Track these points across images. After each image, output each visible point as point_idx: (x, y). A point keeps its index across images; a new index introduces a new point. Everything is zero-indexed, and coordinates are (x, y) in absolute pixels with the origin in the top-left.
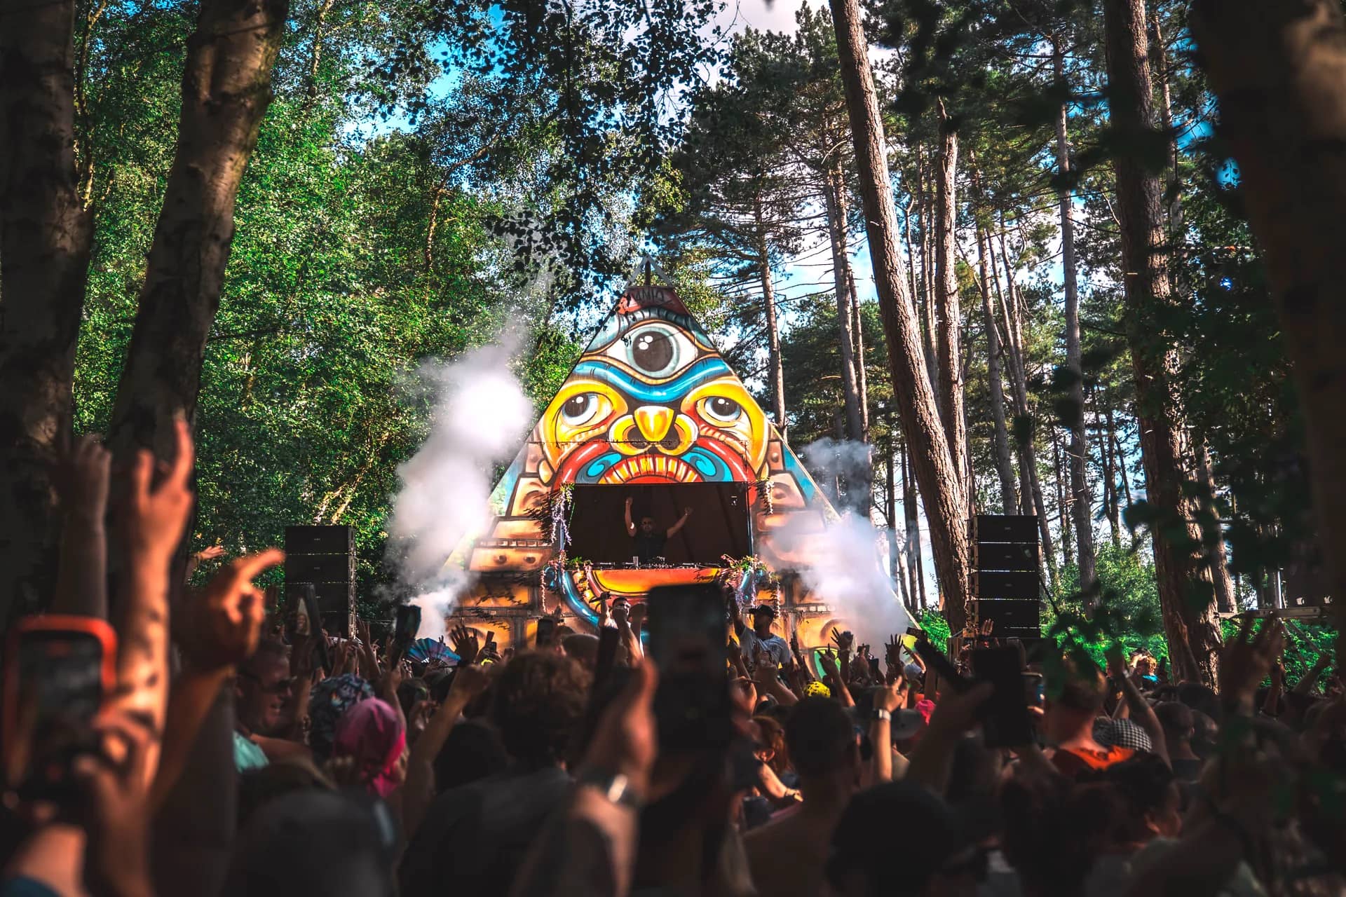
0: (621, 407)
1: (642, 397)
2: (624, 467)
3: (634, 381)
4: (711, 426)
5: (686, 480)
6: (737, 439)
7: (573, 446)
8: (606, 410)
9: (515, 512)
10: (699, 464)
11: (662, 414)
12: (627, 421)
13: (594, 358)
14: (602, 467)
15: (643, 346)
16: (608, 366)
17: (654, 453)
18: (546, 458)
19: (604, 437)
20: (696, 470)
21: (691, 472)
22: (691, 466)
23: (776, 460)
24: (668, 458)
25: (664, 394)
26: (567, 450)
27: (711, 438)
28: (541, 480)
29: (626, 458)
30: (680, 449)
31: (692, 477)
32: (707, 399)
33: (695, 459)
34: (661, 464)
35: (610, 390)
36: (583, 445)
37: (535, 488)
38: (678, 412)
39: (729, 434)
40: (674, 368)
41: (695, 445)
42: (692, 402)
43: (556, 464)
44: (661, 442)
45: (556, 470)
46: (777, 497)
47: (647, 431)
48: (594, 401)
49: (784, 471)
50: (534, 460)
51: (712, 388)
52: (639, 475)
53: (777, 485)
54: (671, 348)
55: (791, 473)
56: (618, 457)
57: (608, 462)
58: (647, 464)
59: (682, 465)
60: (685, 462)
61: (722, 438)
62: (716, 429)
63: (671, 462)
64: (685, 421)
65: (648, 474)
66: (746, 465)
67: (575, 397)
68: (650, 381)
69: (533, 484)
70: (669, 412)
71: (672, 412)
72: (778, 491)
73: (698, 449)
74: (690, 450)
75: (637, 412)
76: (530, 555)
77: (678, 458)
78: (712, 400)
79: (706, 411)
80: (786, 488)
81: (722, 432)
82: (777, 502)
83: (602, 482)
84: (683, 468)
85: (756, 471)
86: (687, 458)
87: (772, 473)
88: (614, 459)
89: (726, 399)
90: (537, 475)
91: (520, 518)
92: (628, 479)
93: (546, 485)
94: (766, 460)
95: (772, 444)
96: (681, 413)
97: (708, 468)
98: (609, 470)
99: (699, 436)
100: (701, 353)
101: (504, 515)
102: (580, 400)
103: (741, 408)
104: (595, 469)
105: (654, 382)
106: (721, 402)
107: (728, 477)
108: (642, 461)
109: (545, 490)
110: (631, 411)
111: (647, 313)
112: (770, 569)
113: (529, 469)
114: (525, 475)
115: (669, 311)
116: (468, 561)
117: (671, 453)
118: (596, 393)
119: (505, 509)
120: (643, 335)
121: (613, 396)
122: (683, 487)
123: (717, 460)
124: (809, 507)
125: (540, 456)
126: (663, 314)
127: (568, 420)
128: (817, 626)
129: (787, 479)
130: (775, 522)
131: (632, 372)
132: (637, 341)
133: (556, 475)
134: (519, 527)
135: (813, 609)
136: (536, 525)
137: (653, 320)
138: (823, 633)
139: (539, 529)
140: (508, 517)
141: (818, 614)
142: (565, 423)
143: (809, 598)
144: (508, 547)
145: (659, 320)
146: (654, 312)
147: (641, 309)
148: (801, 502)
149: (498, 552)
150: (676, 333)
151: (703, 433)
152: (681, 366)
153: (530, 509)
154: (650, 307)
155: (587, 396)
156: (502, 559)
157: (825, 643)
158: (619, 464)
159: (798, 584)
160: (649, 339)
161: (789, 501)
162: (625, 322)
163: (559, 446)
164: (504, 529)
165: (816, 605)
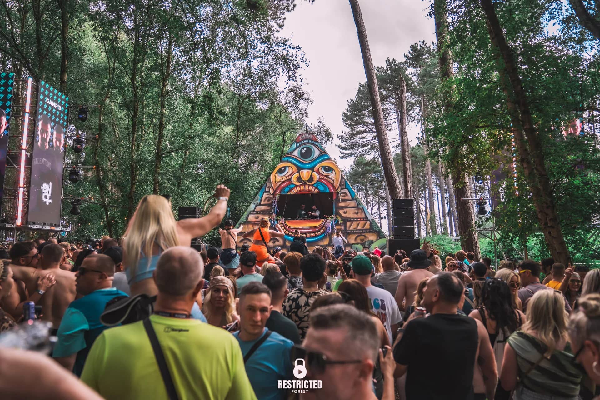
0: (296, 170)
1: (302, 167)
2: (296, 189)
3: (300, 162)
4: (323, 175)
6: (331, 179)
7: (280, 183)
8: (291, 171)
9: (262, 203)
10: (319, 187)
11: (308, 172)
12: (297, 175)
13: (288, 156)
14: (289, 189)
15: (303, 151)
16: (292, 158)
17: (305, 184)
18: (272, 187)
19: (290, 180)
20: (318, 189)
22: (316, 188)
23: (343, 185)
24: (309, 185)
25: (309, 166)
26: (278, 184)
27: (323, 179)
29: (296, 186)
30: (313, 183)
31: (316, 191)
32: (322, 167)
33: (317, 186)
34: (307, 188)
35: (292, 165)
36: (283, 182)
37: (268, 196)
38: (313, 171)
39: (328, 178)
40: (312, 158)
41: (318, 181)
42: (318, 168)
43: (275, 188)
44: (307, 181)
45: (275, 190)
47: (303, 177)
48: (287, 169)
49: (346, 189)
50: (268, 187)
51: (324, 163)
52: (300, 191)
53: (343, 193)
54: (312, 152)
55: (348, 189)
56: (294, 186)
58: (303, 188)
60: (314, 187)
61: (327, 179)
62: (325, 176)
63: (310, 187)
64: (315, 175)
65: (303, 191)
66: (334, 187)
67: (282, 168)
68: (305, 162)
69: (268, 194)
70: (310, 171)
72: (343, 195)
74: (316, 183)
75: (301, 171)
77: (312, 185)
78: (324, 167)
79: (322, 171)
80: (346, 194)
81: (327, 177)
82: (343, 198)
83: (289, 193)
84: (314, 188)
85: (337, 188)
86: (315, 185)
87: (342, 189)
88: (292, 186)
90: (269, 192)
91: (264, 205)
92: (296, 192)
93: (272, 195)
94: (340, 185)
95: (342, 180)
97: (321, 188)
98: (291, 190)
100: (321, 153)
101: (258, 204)
102: (283, 169)
103: (333, 169)
104: (287, 190)
106: (327, 167)
107: (328, 191)
108: (301, 187)
109: (271, 196)
110: (299, 171)
111: (305, 141)
112: (340, 219)
113: (267, 190)
114: (265, 192)
115: (312, 140)
116: (247, 218)
117: (309, 184)
118: (288, 166)
119: (259, 202)
120: (303, 148)
121: (294, 167)
122: (313, 194)
123: (324, 186)
124: (353, 199)
125: (270, 186)
126: (310, 141)
127: (279, 174)
128: (354, 237)
129: (346, 191)
130: (342, 204)
131: (299, 159)
132: (301, 150)
133: (275, 192)
134: (263, 208)
135: (352, 231)
136: (268, 207)
137: (307, 143)
138: (356, 239)
139: (269, 208)
140: (260, 205)
141: (354, 233)
142: (278, 176)
143: (352, 228)
144: (259, 214)
145: (309, 143)
146: (307, 141)
147: (303, 140)
148: (350, 198)
149: (256, 215)
150: (314, 147)
151: (320, 177)
152: (315, 157)
153: (266, 202)
154: (306, 139)
155: (285, 167)
156: (258, 217)
157: (356, 242)
158: (294, 188)
159: (348, 224)
160: (305, 149)
161: (346, 198)
162: (298, 144)
163: (276, 182)
164: (258, 209)
165: (354, 230)
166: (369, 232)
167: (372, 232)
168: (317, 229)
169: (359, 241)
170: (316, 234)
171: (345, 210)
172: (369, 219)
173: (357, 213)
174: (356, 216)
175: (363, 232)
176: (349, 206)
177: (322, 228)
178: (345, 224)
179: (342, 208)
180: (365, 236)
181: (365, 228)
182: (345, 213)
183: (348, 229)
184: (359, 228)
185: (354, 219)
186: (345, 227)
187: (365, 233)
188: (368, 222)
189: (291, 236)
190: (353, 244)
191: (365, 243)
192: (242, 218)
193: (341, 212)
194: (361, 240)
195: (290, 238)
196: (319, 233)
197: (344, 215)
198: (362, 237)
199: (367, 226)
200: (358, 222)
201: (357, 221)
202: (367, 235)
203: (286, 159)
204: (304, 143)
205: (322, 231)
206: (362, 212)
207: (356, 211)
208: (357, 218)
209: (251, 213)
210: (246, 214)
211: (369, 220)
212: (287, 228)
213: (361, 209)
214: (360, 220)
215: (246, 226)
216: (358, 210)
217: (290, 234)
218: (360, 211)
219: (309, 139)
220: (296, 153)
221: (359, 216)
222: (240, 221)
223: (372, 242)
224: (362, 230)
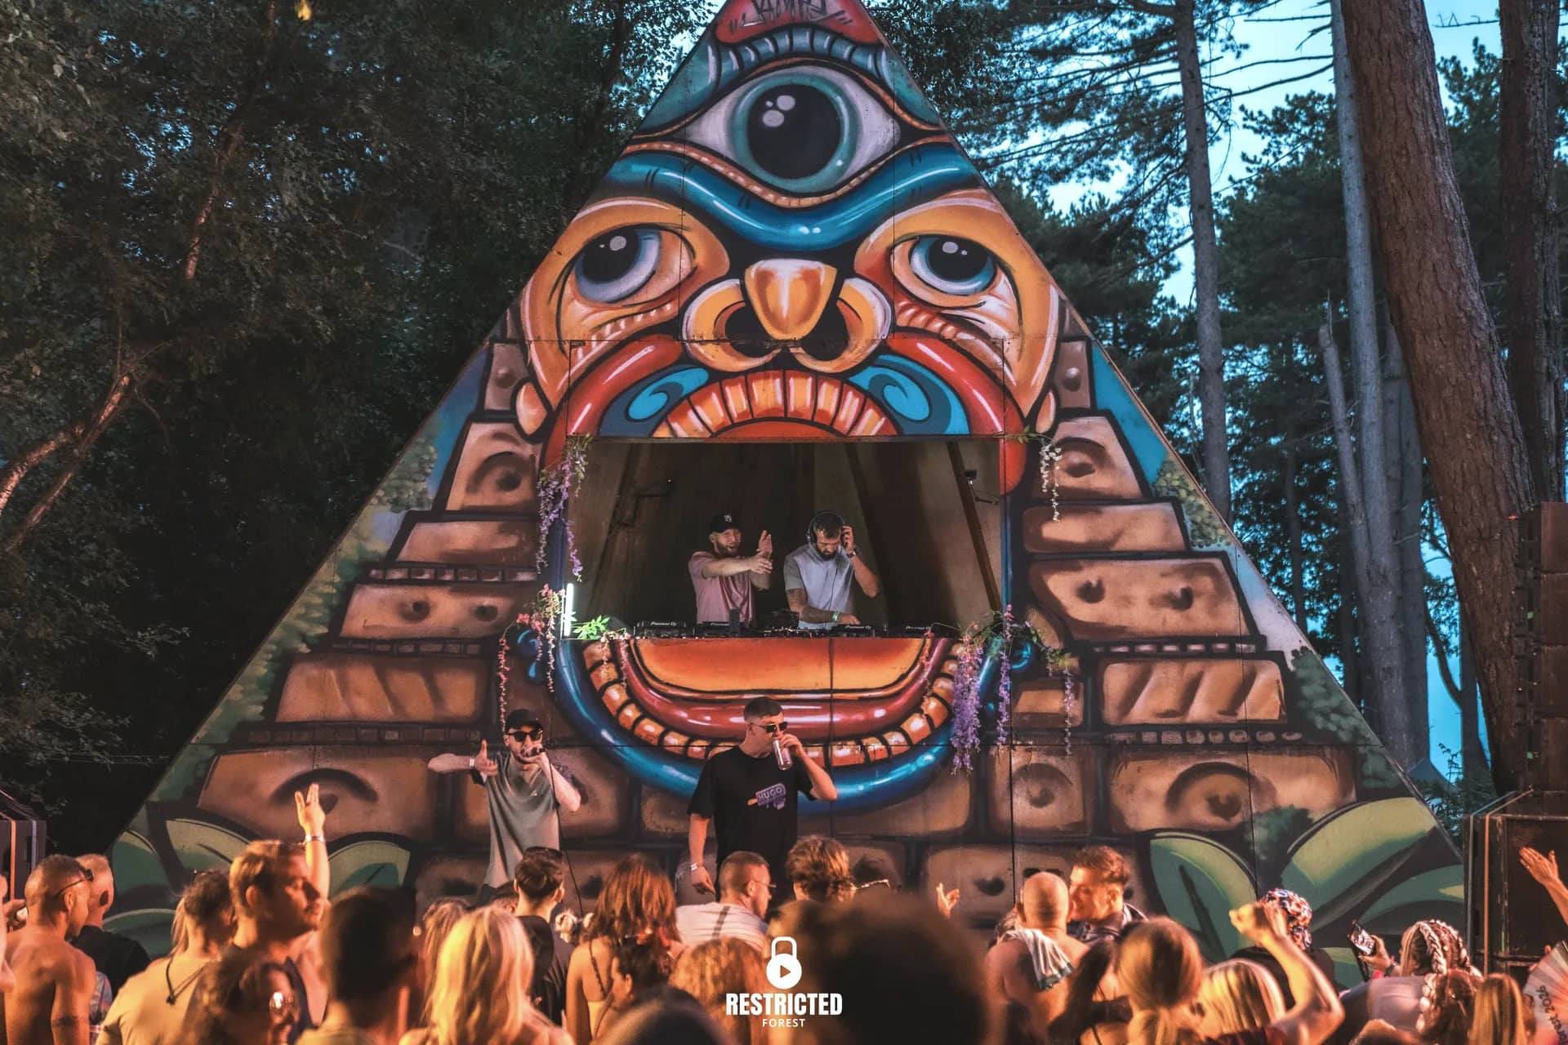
0: (714, 258)
1: (765, 238)
2: (715, 398)
3: (747, 201)
4: (923, 305)
5: (859, 431)
6: (983, 335)
7: (597, 348)
8: (680, 264)
9: (457, 498)
10: (891, 395)
11: (810, 277)
12: (720, 297)
13: (656, 146)
14: (660, 400)
15: (772, 119)
16: (688, 166)
17: (784, 365)
18: (532, 377)
19: (672, 328)
20: (884, 409)
21: (870, 413)
22: (872, 398)
23: (1073, 384)
24: (818, 378)
25: (817, 230)
26: (582, 359)
27: (923, 333)
28: (518, 427)
29: (718, 378)
30: (851, 357)
31: (872, 424)
32: (917, 240)
33: (882, 382)
34: (801, 392)
35: (689, 220)
36: (620, 348)
37: (503, 447)
38: (846, 271)
39: (964, 324)
40: (842, 170)
41: (884, 348)
42: (881, 249)
43: (555, 390)
44: (804, 342)
45: (554, 402)
46: (1076, 471)
47: (773, 317)
48: (651, 251)
49: (1093, 411)
50: (503, 382)
51: (926, 218)
52: (752, 418)
53: (1070, 444)
54: (838, 124)
55: (1109, 415)
56: (701, 376)
57: (678, 387)
58: (767, 393)
59: (850, 395)
60: (858, 389)
61: (950, 330)
62: (936, 311)
63: (825, 388)
64: (862, 295)
65: (770, 417)
66: (1003, 393)
67: (607, 236)
68: (783, 201)
69: (498, 436)
70: (826, 274)
71: (833, 271)
72: (1076, 458)
73: (891, 358)
74: (870, 361)
75: (752, 272)
76: (487, 601)
77: (843, 380)
78: (927, 244)
79: (913, 270)
80: (1097, 451)
81: (950, 320)
82: (1070, 482)
83: (662, 433)
84: (852, 402)
85: (1026, 409)
86: (864, 379)
87: (1063, 415)
88: (689, 380)
89: (962, 242)
90: (510, 416)
91: (468, 514)
92: (723, 429)
93: (532, 439)
94: (1049, 385)
95: (1066, 345)
96: (853, 274)
97: (911, 404)
98: (678, 403)
99: (894, 328)
100: (907, 132)
101: (428, 508)
102: (618, 243)
103: (998, 265)
104: (645, 405)
105: (794, 203)
106: (950, 248)
107: (957, 424)
108: (757, 388)
109: (527, 450)
110: (737, 271)
111: (784, 42)
112: (1050, 640)
113: (492, 402)
114: (482, 415)
115: (837, 36)
116: (338, 612)
117: (826, 367)
118: (656, 229)
119: (430, 488)
120: (773, 94)
121: (697, 234)
122: (851, 446)
123: (930, 384)
124: (1148, 494)
125: (522, 372)
126: (823, 42)
127: (589, 288)
128: (1160, 779)
129: (1098, 430)
130: (1065, 529)
131: (741, 180)
132: (758, 108)
133: (554, 416)
134: (464, 536)
135: (1149, 737)
136: (502, 531)
137: (796, 57)
138: (1174, 796)
139: (511, 542)
140: (439, 513)
141: (1159, 752)
142: (581, 295)
143: (1141, 711)
144: (436, 582)
145: (812, 57)
146: (802, 40)
147: (771, 33)
148: (1131, 485)
149: (414, 594)
150: (852, 89)
151: (902, 321)
152: (860, 160)
153: (487, 497)
154: (791, 28)
155: (635, 234)
156: (421, 610)
157: (1179, 820)
158: (702, 391)
159: (1116, 678)
160: (786, 102)
161: (1099, 481)
162: (732, 63)
163: (565, 347)
164: (426, 540)
165: (1158, 729)
166: (1278, 747)
167: (1300, 749)
168: (879, 713)
169: (1200, 813)
170: (874, 745)
171: (1091, 574)
172: (1273, 645)
173: (1184, 601)
174: (1172, 620)
175: (1229, 747)
176: (1124, 544)
177: (915, 708)
178: (1089, 681)
179: (1069, 556)
180: (1243, 774)
181: (1244, 713)
182: (1090, 593)
183: (1111, 713)
184: (1199, 710)
185: (1159, 640)
186: (1094, 698)
187: (1243, 748)
188: (1268, 674)
189: (681, 759)
190: (1151, 834)
191: (1248, 825)
192: (297, 609)
193: (1061, 586)
194: (1215, 805)
195: (671, 772)
196: (895, 738)
197: (1082, 612)
198: (1224, 785)
199: (1265, 697)
200: (1193, 667)
201: (1183, 657)
202: (1260, 766)
203: (639, 170)
204: (778, 55)
205: (916, 724)
206: (1219, 594)
207: (1177, 586)
208: (1182, 640)
209: (368, 572)
210: (327, 577)
211: (1279, 657)
212: (652, 698)
213: (1212, 571)
214: (1209, 655)
215: (332, 673)
216: (1188, 573)
217: (674, 740)
218: (1206, 583)
219: (815, 28)
220: (714, 129)
221: (1199, 618)
222: (276, 633)
223: (1300, 825)
224: (1225, 729)
